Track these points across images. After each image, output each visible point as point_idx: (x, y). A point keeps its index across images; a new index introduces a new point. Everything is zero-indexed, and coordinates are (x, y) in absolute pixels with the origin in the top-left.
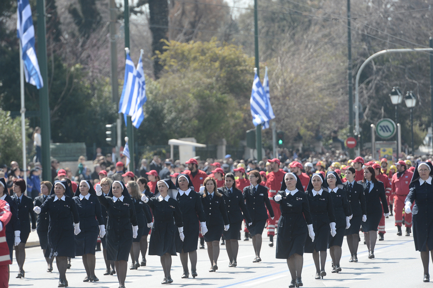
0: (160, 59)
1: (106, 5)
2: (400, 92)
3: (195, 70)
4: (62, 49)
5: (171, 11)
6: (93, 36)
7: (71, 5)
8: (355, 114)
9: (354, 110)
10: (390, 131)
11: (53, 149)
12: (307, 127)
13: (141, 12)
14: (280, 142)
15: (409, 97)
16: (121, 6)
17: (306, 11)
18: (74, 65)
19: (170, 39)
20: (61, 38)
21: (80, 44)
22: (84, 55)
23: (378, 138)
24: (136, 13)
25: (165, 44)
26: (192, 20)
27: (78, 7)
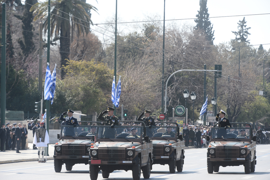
0: (64, 69)
1: (38, 39)
2: (188, 92)
3: (83, 75)
4: (14, 62)
5: (71, 44)
6: (30, 55)
7: (19, 39)
8: (165, 102)
9: (164, 100)
10: (182, 112)
11: (6, 113)
12: (139, 108)
13: (55, 44)
14: (125, 115)
15: (193, 95)
16: (45, 40)
17: (141, 47)
18: (20, 70)
19: (70, 59)
20: (14, 56)
21: (23, 59)
23: (176, 115)
24: (53, 44)
26: (82, 49)
27: (23, 40)
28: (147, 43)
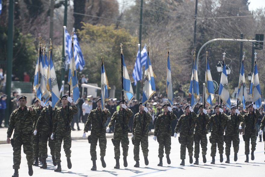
4: (19, 24)
5: (87, 5)
6: (38, 17)
10: (215, 88)
18: (27, 34)
20: (20, 17)
21: (30, 21)
22: (32, 28)
26: (98, 12)
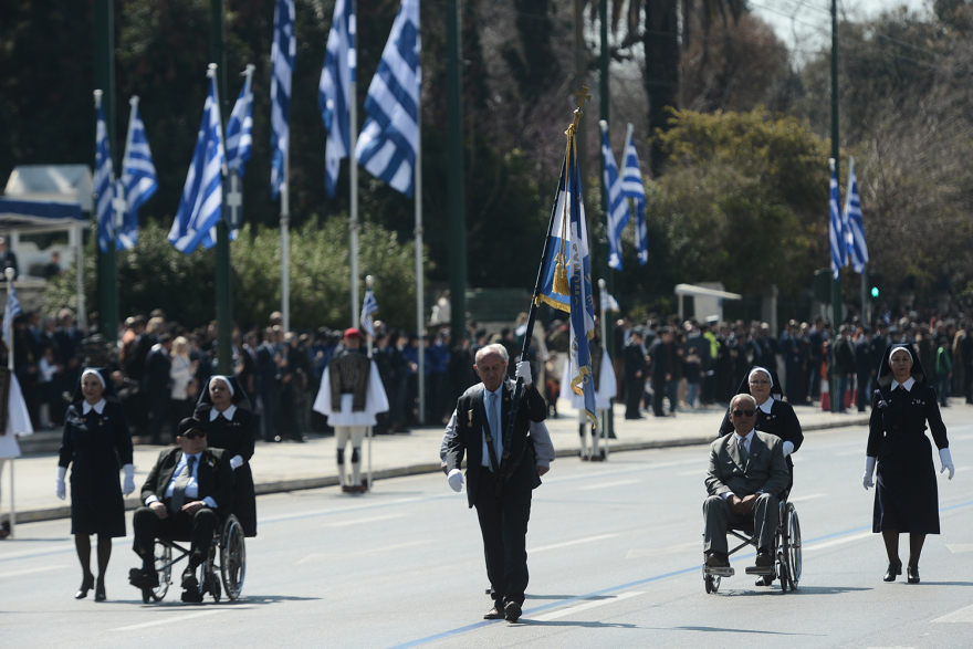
0: (662, 141)
1: (569, 44)
3: (725, 161)
4: (489, 122)
5: (684, 55)
6: (543, 99)
7: (507, 44)
11: (471, 299)
12: (922, 266)
13: (630, 58)
14: (875, 292)
16: (594, 45)
17: (924, 58)
18: (510, 150)
19: (680, 105)
20: (489, 102)
21: (521, 114)
22: (528, 132)
24: (620, 59)
25: (670, 115)
26: (720, 71)
27: (519, 47)
28: (942, 44)
